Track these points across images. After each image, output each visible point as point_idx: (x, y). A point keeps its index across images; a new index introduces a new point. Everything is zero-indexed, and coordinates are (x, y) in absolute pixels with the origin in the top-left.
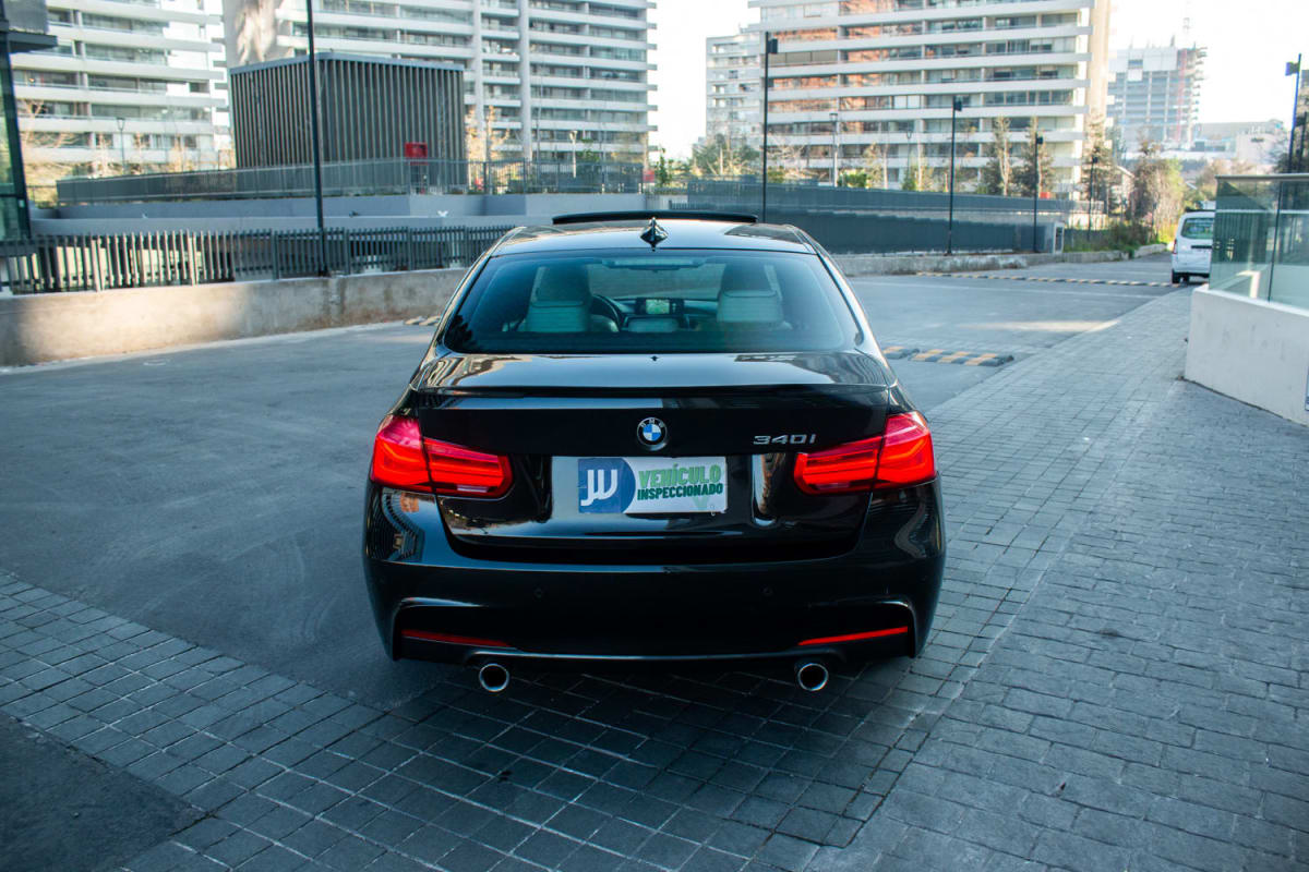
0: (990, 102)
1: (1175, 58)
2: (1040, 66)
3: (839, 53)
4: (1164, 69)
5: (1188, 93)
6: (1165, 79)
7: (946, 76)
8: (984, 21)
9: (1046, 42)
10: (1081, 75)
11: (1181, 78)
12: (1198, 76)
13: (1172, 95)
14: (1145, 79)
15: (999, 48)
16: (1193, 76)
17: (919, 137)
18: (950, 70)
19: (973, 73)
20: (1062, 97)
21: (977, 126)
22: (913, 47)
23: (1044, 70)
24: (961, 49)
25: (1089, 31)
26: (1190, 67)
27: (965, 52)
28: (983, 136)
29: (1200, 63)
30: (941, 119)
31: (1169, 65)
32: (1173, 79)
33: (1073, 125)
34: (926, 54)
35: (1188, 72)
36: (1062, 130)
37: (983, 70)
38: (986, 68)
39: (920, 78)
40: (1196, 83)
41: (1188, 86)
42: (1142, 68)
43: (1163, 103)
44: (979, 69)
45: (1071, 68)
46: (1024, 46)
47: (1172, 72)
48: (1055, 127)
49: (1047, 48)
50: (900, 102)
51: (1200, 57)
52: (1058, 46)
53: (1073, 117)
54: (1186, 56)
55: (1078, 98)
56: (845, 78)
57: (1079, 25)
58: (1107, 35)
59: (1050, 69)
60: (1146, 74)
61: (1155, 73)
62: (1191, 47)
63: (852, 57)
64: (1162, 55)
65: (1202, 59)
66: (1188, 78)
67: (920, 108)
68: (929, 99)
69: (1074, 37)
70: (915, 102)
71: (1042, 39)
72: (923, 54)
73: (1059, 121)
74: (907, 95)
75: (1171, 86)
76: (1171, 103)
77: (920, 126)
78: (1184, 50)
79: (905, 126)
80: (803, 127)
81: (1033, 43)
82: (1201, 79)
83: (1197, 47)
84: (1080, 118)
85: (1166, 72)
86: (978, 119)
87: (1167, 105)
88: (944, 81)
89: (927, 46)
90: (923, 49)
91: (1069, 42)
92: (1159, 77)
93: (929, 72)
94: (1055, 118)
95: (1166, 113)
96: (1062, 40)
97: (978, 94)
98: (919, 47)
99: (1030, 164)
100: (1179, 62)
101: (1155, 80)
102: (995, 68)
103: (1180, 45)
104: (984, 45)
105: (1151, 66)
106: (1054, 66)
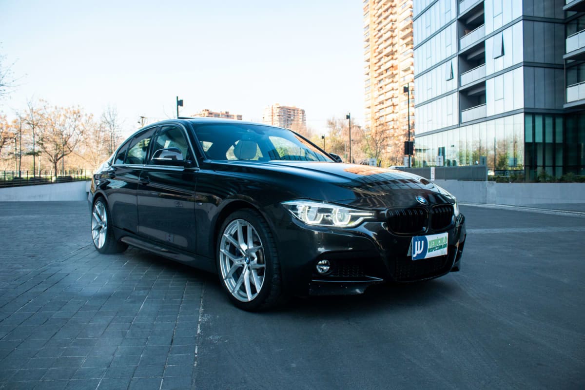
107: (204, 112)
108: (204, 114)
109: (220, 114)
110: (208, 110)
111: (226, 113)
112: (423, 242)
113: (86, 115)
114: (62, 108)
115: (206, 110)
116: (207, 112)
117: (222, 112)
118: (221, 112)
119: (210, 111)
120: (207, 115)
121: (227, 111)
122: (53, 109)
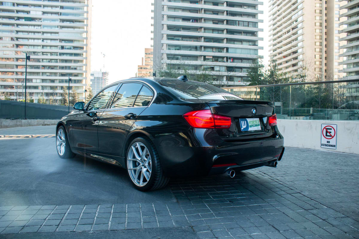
0: (60, 82)
1: (102, 74)
2: (74, 73)
3: (15, 65)
4: (99, 77)
5: (105, 83)
6: (99, 79)
7: (48, 74)
8: (58, 60)
9: (75, 67)
10: (84, 76)
11: (103, 79)
12: (107, 79)
13: (101, 83)
14: (95, 79)
15: (62, 68)
16: (106, 79)
17: (40, 90)
18: (49, 73)
19: (55, 74)
20: (80, 81)
21: (57, 88)
22: (38, 66)
23: (74, 74)
24: (51, 67)
25: (86, 65)
26: (105, 77)
27: (53, 68)
28: (59, 91)
29: (107, 76)
30: (46, 86)
31: (101, 76)
32: (101, 79)
33: (83, 89)
34: (42, 68)
35: (105, 78)
36: (80, 90)
37: (58, 73)
38: (59, 73)
39: (40, 75)
40: (107, 81)
41: (105, 81)
42: (94, 76)
43: (99, 85)
44: (57, 73)
45: (82, 74)
46: (69, 68)
47: (101, 77)
48: (78, 89)
49: (75, 69)
50: (34, 81)
51: (107, 74)
52: (78, 68)
53: (83, 87)
54: (104, 74)
55: (84, 82)
56: (17, 73)
57: (83, 63)
58: (90, 67)
59: (76, 74)
60: (95, 77)
61: (97, 77)
62: (105, 72)
63: (19, 67)
64: (98, 73)
65: (108, 75)
66: (105, 79)
67: (40, 83)
68: (43, 80)
69: (82, 66)
70: (38, 81)
71: (74, 66)
72: (41, 68)
73: (79, 87)
74: (36, 79)
75: (101, 81)
76: (101, 85)
77: (40, 88)
78: (104, 72)
79: (36, 87)
80: (3, 86)
81: (72, 67)
82: (108, 80)
83: (107, 72)
84: (84, 87)
85: (100, 77)
86: (57, 86)
87: (100, 85)
88: (48, 76)
89: (42, 66)
90: (41, 67)
91: (81, 67)
92: (98, 78)
93: (43, 73)
94: (78, 87)
95: (100, 87)
96: (79, 67)
97: (57, 80)
98: (40, 66)
99: (73, 99)
100: (102, 75)
101: (97, 79)
102: (61, 73)
103: (103, 71)
104: (58, 67)
105: (96, 76)
106: (78, 73)
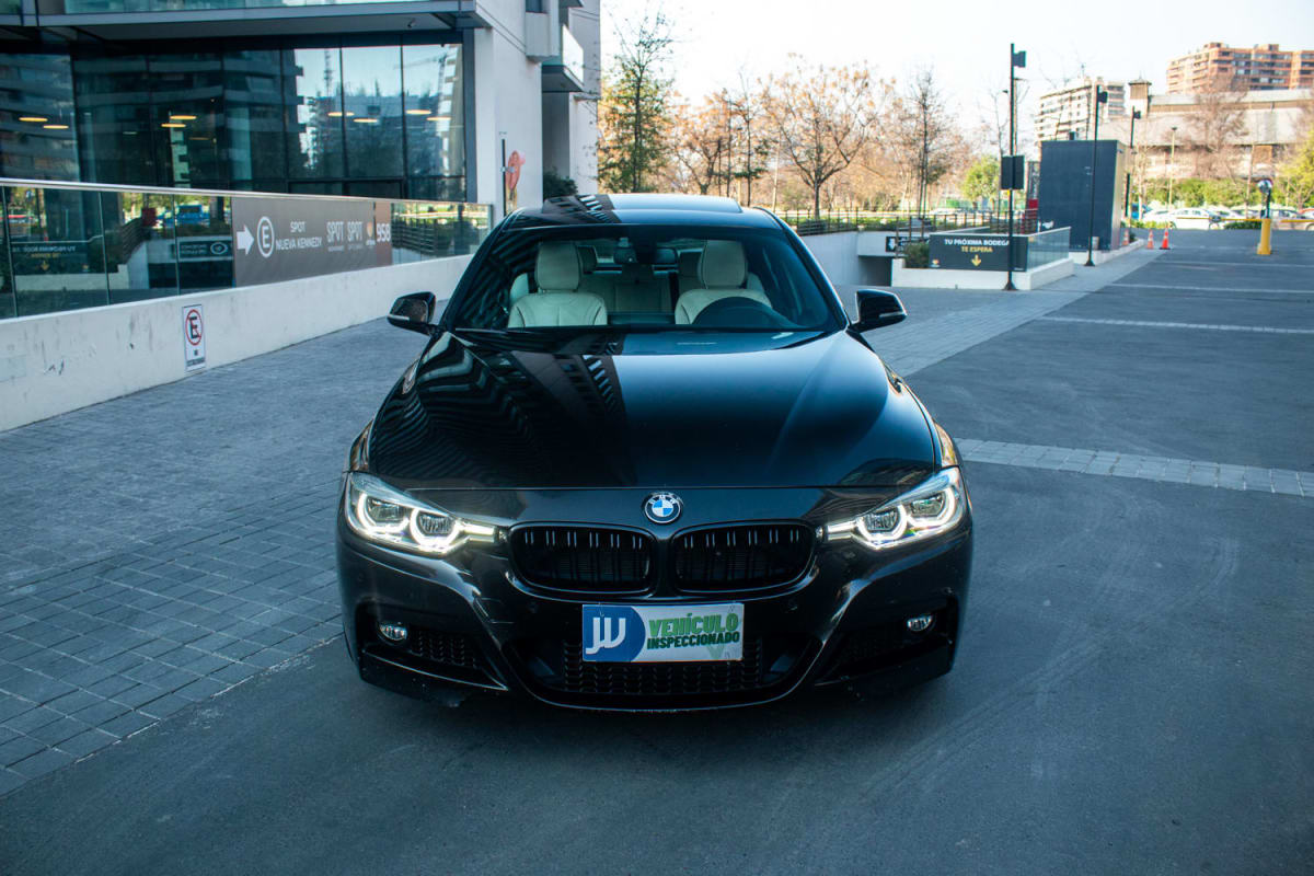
107: (1207, 50)
108: (1208, 56)
109: (1253, 53)
110: (1219, 45)
111: (1271, 47)
112: (622, 622)
113: (882, 81)
114: (833, 69)
115: (1213, 45)
116: (1216, 49)
117: (1260, 47)
118: (1256, 46)
119: (1223, 46)
120: (1217, 58)
121: (1273, 43)
122: (816, 72)
